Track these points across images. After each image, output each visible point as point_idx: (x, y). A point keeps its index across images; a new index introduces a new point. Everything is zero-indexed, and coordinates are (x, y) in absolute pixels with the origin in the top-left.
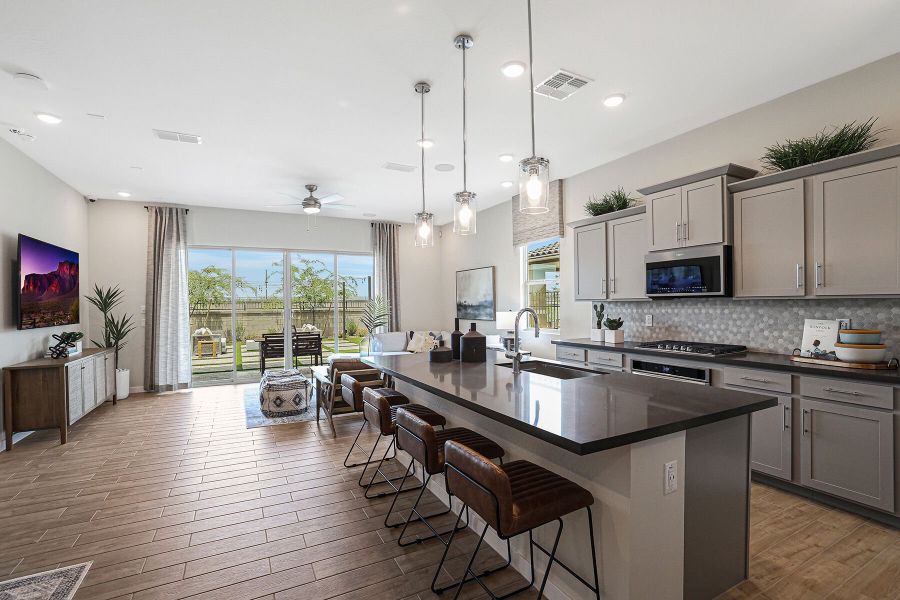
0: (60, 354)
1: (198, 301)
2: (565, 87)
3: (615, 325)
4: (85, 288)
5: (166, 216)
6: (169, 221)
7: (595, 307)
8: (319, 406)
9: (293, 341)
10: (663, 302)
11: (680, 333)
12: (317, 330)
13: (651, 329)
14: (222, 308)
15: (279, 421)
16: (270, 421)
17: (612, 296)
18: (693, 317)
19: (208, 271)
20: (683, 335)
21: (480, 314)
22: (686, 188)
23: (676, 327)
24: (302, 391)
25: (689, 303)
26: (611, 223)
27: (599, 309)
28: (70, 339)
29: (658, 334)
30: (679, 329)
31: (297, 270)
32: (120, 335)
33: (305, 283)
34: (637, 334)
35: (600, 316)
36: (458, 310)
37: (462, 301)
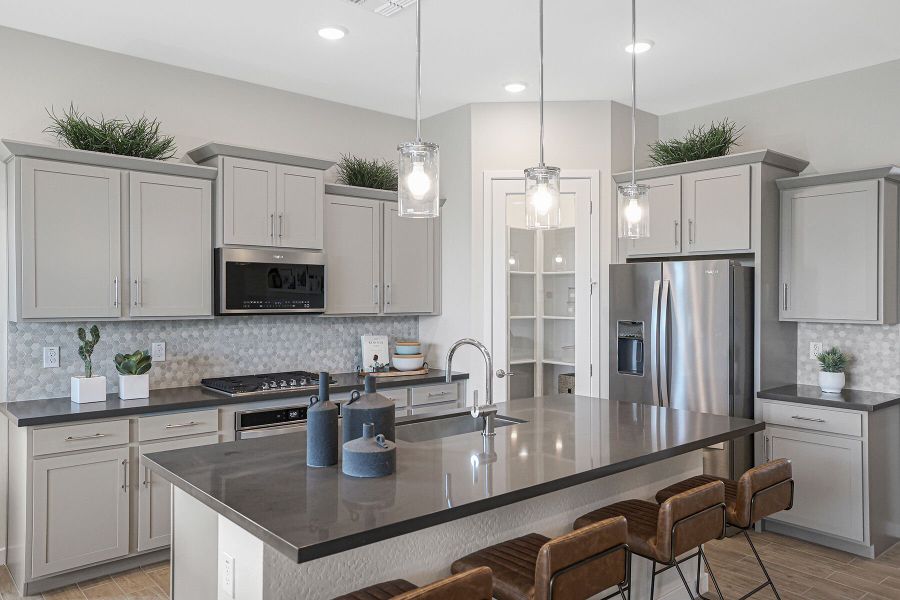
7: (81, 333)
22: (282, 169)
26: (134, 176)
27: (90, 337)
30: (210, 361)
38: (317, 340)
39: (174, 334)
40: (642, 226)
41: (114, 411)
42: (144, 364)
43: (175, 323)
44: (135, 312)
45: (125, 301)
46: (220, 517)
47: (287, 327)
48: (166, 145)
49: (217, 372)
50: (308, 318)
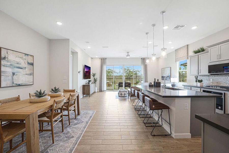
0: (89, 83)
1: (107, 76)
2: (179, 28)
3: (201, 81)
4: (91, 73)
5: (103, 60)
6: (103, 61)
7: (195, 77)
8: (129, 96)
9: (125, 84)
10: (216, 76)
11: (221, 84)
12: (130, 82)
13: (212, 83)
14: (111, 77)
15: (121, 98)
16: (120, 98)
17: (200, 74)
18: (225, 79)
19: (109, 70)
20: (222, 84)
21: (167, 79)
22: (220, 45)
23: (220, 82)
24: (126, 93)
25: (224, 76)
26: (199, 56)
27: (196, 77)
28: (90, 81)
29: (214, 84)
30: (221, 83)
31: (126, 69)
32: (96, 81)
33: (128, 72)
34: (208, 84)
35: (196, 79)
36: (162, 78)
37: (163, 76)
39: (214, 78)
40: (165, 56)
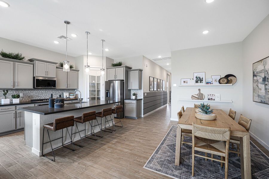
18: (37, 93)
27: (6, 92)
38: (55, 93)
39: (25, 92)
41: (11, 104)
42: (18, 97)
43: (25, 90)
44: (16, 87)
45: (14, 85)
46: (33, 113)
47: (49, 91)
48: (23, 58)
49: (34, 99)
50: (53, 89)
